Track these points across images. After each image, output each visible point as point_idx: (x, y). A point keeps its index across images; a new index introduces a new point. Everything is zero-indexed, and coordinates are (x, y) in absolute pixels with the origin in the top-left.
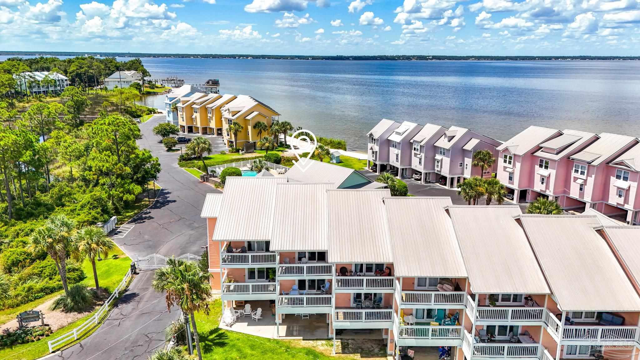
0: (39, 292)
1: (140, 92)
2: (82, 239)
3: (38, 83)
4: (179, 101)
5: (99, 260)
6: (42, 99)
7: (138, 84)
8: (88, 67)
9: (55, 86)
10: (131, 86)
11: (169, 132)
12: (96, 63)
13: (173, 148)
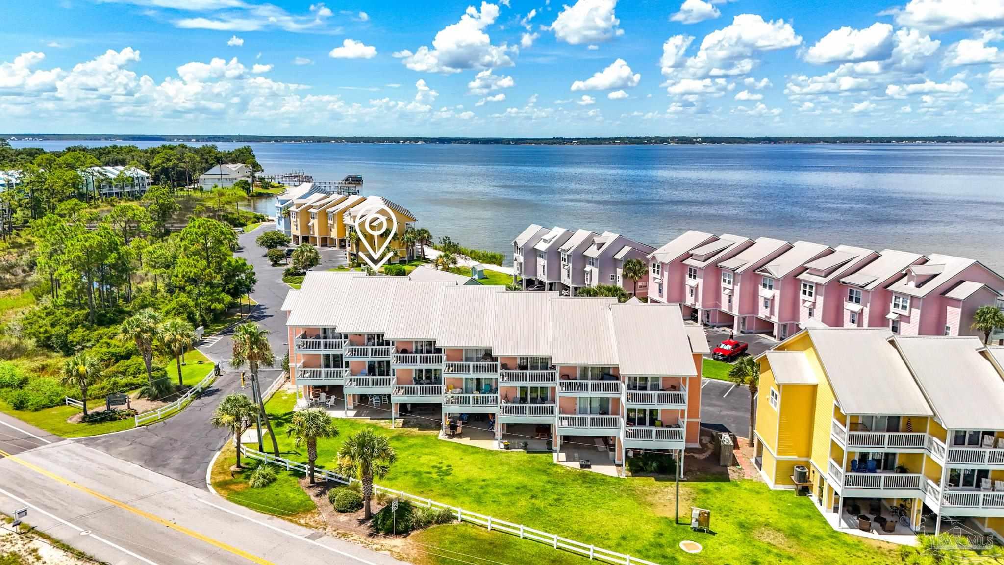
0: (124, 387)
1: (247, 194)
2: (167, 330)
3: (109, 181)
4: (292, 205)
5: (183, 365)
6: (114, 203)
7: (246, 183)
8: (179, 160)
9: (133, 186)
10: (236, 185)
11: (278, 243)
12: (189, 154)
13: (281, 262)
